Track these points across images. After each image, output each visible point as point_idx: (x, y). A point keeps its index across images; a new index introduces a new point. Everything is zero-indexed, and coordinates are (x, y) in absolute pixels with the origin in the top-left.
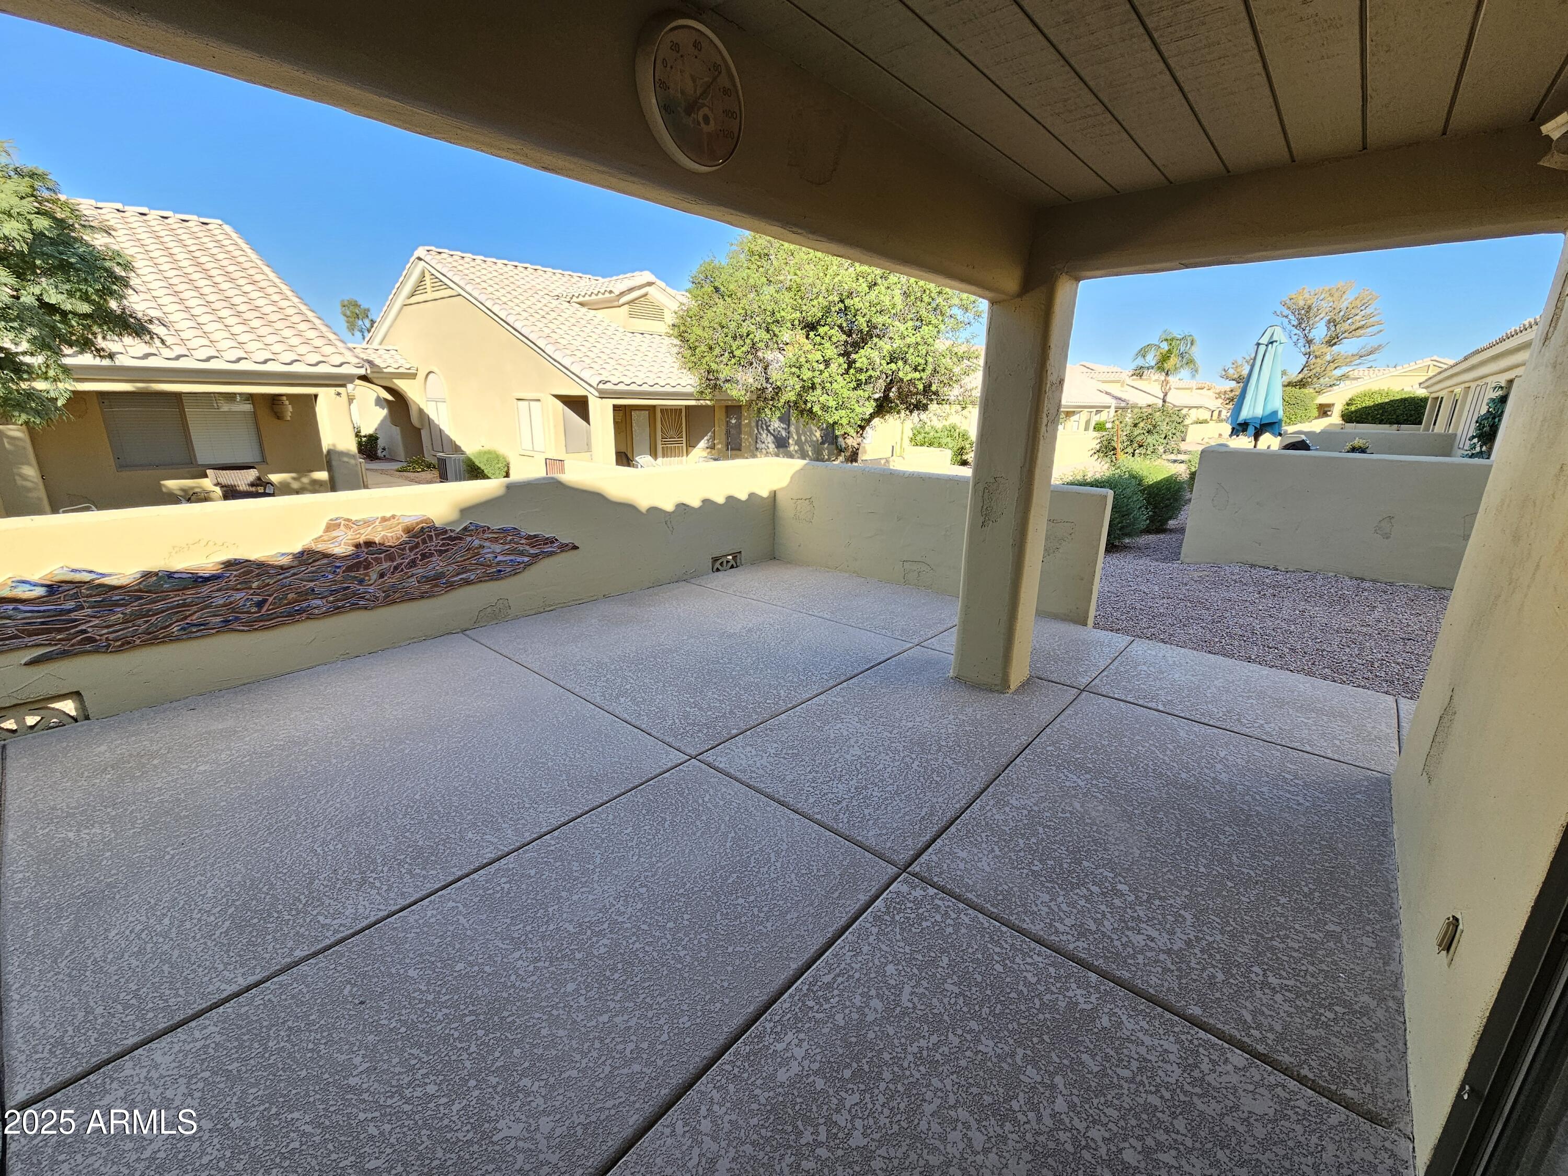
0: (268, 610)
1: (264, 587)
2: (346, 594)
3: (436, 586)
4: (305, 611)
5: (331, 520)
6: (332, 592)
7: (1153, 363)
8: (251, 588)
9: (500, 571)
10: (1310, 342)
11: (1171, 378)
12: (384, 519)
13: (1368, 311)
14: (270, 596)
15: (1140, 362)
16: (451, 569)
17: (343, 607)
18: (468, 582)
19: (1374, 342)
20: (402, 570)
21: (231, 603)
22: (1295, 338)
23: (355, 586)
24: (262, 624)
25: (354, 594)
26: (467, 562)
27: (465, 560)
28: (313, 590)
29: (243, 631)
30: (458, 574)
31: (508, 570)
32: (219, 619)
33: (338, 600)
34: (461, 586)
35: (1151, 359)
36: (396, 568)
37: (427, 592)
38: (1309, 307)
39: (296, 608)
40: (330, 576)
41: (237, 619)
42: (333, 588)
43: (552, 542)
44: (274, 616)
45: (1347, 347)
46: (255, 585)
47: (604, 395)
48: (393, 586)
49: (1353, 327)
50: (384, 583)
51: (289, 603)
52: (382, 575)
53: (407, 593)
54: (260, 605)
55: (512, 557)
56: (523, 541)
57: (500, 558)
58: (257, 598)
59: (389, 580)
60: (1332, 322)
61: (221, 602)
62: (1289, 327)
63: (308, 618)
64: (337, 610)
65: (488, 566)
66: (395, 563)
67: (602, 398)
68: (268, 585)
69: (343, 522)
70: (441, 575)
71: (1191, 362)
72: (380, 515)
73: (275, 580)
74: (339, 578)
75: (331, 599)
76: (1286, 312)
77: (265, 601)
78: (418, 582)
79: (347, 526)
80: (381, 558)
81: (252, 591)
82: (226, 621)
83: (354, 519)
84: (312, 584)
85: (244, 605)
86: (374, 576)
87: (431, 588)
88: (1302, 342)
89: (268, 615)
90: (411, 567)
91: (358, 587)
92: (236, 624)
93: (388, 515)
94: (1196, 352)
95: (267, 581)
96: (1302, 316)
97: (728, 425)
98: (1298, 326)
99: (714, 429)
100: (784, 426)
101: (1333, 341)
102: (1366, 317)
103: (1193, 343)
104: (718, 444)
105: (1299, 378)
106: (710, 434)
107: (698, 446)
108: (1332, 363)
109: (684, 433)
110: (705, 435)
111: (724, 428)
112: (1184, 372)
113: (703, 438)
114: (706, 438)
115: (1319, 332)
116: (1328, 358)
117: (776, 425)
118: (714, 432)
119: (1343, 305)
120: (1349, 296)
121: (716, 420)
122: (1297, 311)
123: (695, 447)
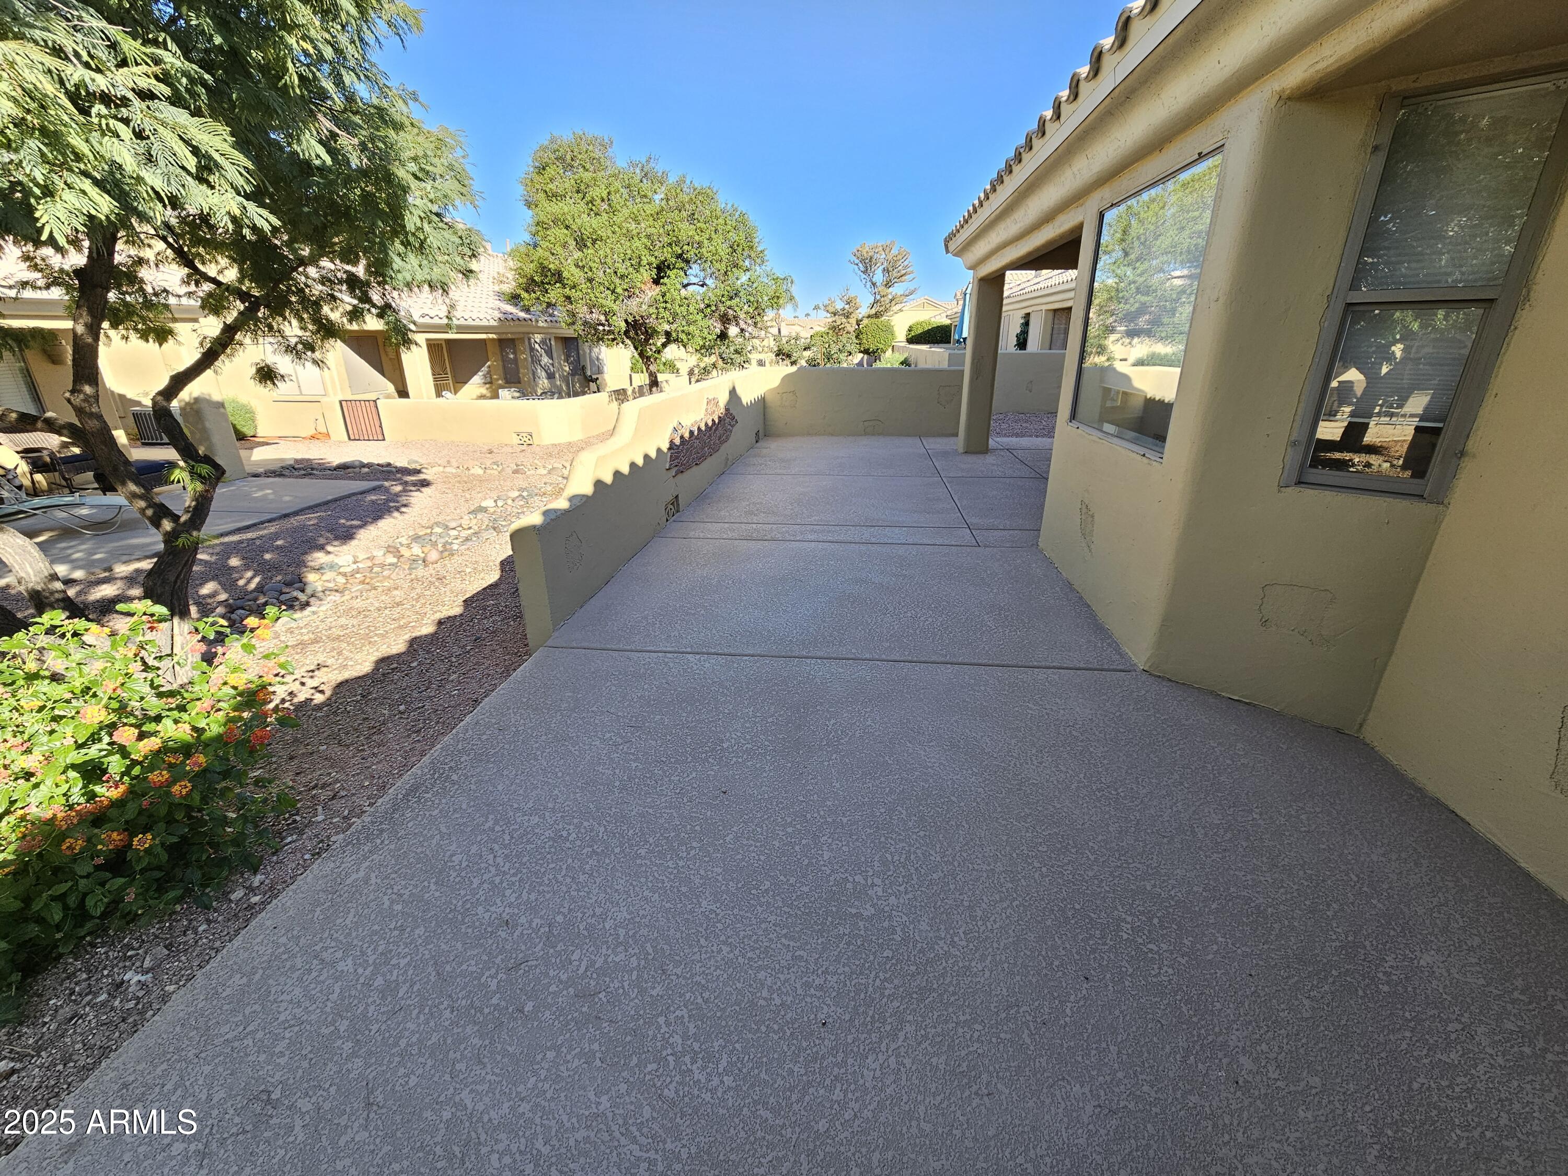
10: (874, 284)
13: (906, 263)
19: (912, 286)
22: (864, 281)
38: (871, 258)
45: (897, 289)
47: (419, 329)
49: (899, 274)
60: (886, 270)
62: (859, 272)
67: (417, 332)
71: (792, 298)
76: (857, 261)
88: (869, 284)
94: (794, 290)
96: (867, 265)
97: (504, 360)
98: (865, 272)
99: (489, 363)
100: (551, 361)
101: (888, 285)
102: (906, 267)
103: (792, 282)
104: (498, 380)
105: (873, 311)
106: (485, 369)
107: (471, 382)
108: (891, 300)
109: (448, 369)
110: (478, 370)
111: (501, 363)
112: (789, 307)
113: (475, 373)
114: (480, 373)
115: (879, 277)
116: (890, 297)
117: (545, 360)
118: (489, 367)
119: (890, 258)
120: (894, 252)
121: (490, 354)
122: (863, 261)
123: (466, 383)
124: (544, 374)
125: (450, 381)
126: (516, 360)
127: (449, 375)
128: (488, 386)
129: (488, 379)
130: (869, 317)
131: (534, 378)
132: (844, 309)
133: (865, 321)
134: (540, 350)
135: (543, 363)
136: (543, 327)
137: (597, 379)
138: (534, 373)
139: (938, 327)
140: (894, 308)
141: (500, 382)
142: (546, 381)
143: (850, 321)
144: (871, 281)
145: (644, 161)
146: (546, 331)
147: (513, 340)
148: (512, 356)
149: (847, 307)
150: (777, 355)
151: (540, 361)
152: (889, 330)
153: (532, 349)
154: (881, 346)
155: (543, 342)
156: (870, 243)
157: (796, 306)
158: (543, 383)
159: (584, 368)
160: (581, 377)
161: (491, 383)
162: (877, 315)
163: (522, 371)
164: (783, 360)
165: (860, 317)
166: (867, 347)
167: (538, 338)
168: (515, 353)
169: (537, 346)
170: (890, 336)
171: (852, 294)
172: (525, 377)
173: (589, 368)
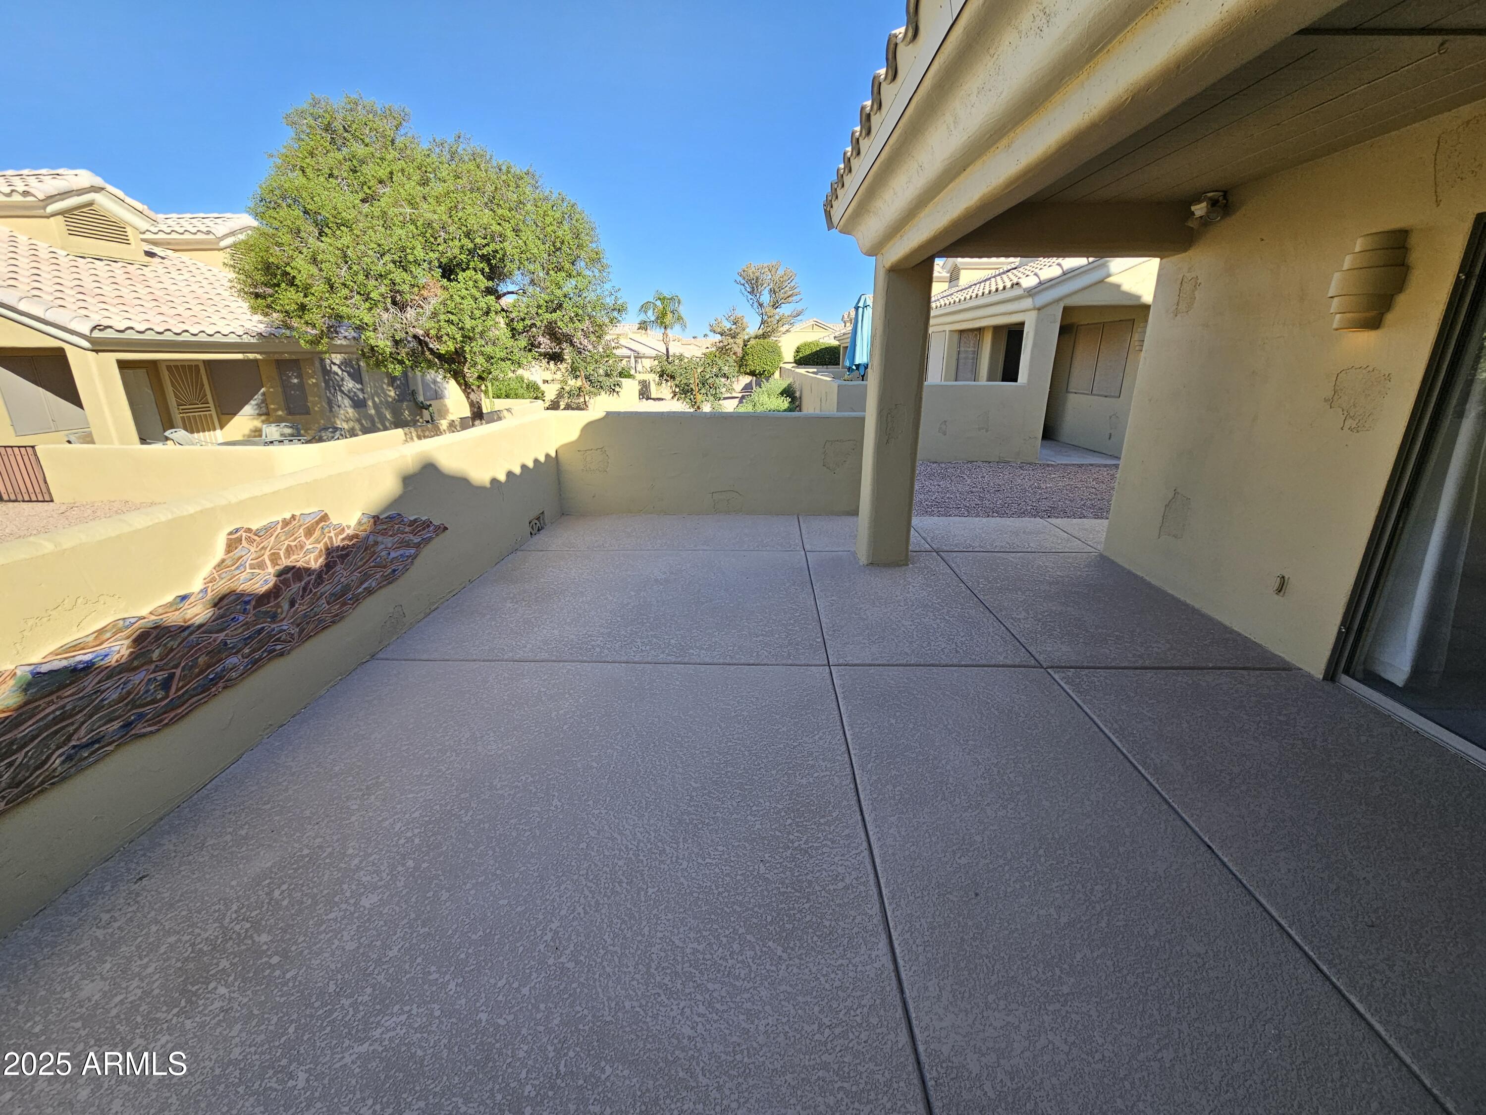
0: (178, 690)
1: (167, 655)
2: (260, 640)
3: (344, 604)
4: (221, 678)
5: (231, 533)
6: (247, 641)
7: (653, 319)
8: (152, 662)
9: (394, 571)
10: (761, 305)
11: (669, 331)
12: (286, 523)
13: (792, 284)
14: (176, 667)
15: (643, 317)
16: (354, 578)
17: (260, 659)
18: (370, 592)
19: (799, 307)
20: (311, 591)
21: (129, 693)
22: (751, 302)
23: (268, 626)
24: (172, 714)
25: (270, 636)
26: (366, 566)
27: (365, 563)
28: (226, 644)
29: (151, 733)
30: (362, 584)
31: (401, 567)
32: (116, 725)
33: (254, 651)
34: (364, 598)
35: (651, 316)
36: (305, 589)
37: (337, 615)
38: (757, 278)
39: (211, 676)
40: (241, 618)
41: (141, 716)
42: (247, 634)
43: (428, 526)
44: (186, 697)
45: (785, 310)
46: (155, 655)
47: (99, 346)
48: (305, 616)
49: (786, 295)
50: (296, 612)
51: (202, 672)
52: (292, 604)
53: (320, 621)
54: (166, 685)
55: (401, 552)
56: (407, 529)
57: (393, 554)
58: (161, 676)
59: (302, 607)
60: (773, 291)
61: (115, 696)
62: (746, 293)
63: (224, 688)
64: (255, 665)
65: (385, 567)
66: (303, 583)
67: (97, 351)
68: (172, 650)
69: (244, 535)
70: (346, 589)
71: (680, 318)
72: (280, 519)
73: (179, 640)
74: (250, 618)
75: (247, 651)
76: (743, 282)
77: (172, 676)
78: (328, 603)
79: (250, 541)
80: (288, 579)
81: (153, 666)
82: (128, 725)
83: (254, 527)
84: (222, 636)
85: (147, 691)
86: (286, 606)
87: (340, 608)
88: (756, 305)
89: (179, 697)
90: (319, 584)
91: (273, 626)
92: (140, 726)
93: (288, 516)
94: (682, 310)
95: (169, 645)
96: (753, 285)
97: (286, 386)
98: (751, 293)
99: (263, 390)
100: (359, 386)
101: (775, 305)
102: (792, 288)
103: (679, 302)
104: (276, 410)
105: (761, 332)
106: (258, 397)
107: (241, 413)
108: (778, 321)
109: (209, 397)
110: (251, 398)
111: (280, 389)
112: (677, 327)
113: (246, 402)
114: (253, 402)
115: (766, 298)
116: (777, 317)
117: (349, 384)
118: (264, 394)
119: (777, 278)
120: (780, 272)
121: (264, 378)
122: (749, 281)
123: (235, 414)
124: (347, 402)
125: (213, 413)
126: (301, 386)
127: (211, 405)
128: (263, 418)
129: (264, 410)
130: (756, 337)
131: (331, 408)
132: (730, 330)
133: (753, 342)
134: (340, 372)
135: (345, 389)
136: (341, 345)
137: (430, 405)
138: (330, 403)
139: (827, 348)
140: (781, 329)
141: (280, 413)
142: (350, 411)
143: (738, 341)
144: (758, 301)
145: (451, 140)
146: (348, 350)
147: (296, 361)
148: (296, 381)
149: (734, 327)
150: (661, 376)
151: (340, 386)
152: (776, 351)
153: (326, 372)
154: (767, 368)
155: (345, 364)
156: (756, 263)
157: (684, 326)
158: (346, 411)
159: (414, 393)
160: (412, 404)
161: (267, 414)
162: (764, 336)
163: (310, 399)
164: (667, 381)
165: (746, 337)
166: (753, 368)
167: (337, 358)
168: (299, 376)
169: (335, 368)
170: (777, 358)
171: (739, 313)
172: (316, 404)
173: (421, 392)
